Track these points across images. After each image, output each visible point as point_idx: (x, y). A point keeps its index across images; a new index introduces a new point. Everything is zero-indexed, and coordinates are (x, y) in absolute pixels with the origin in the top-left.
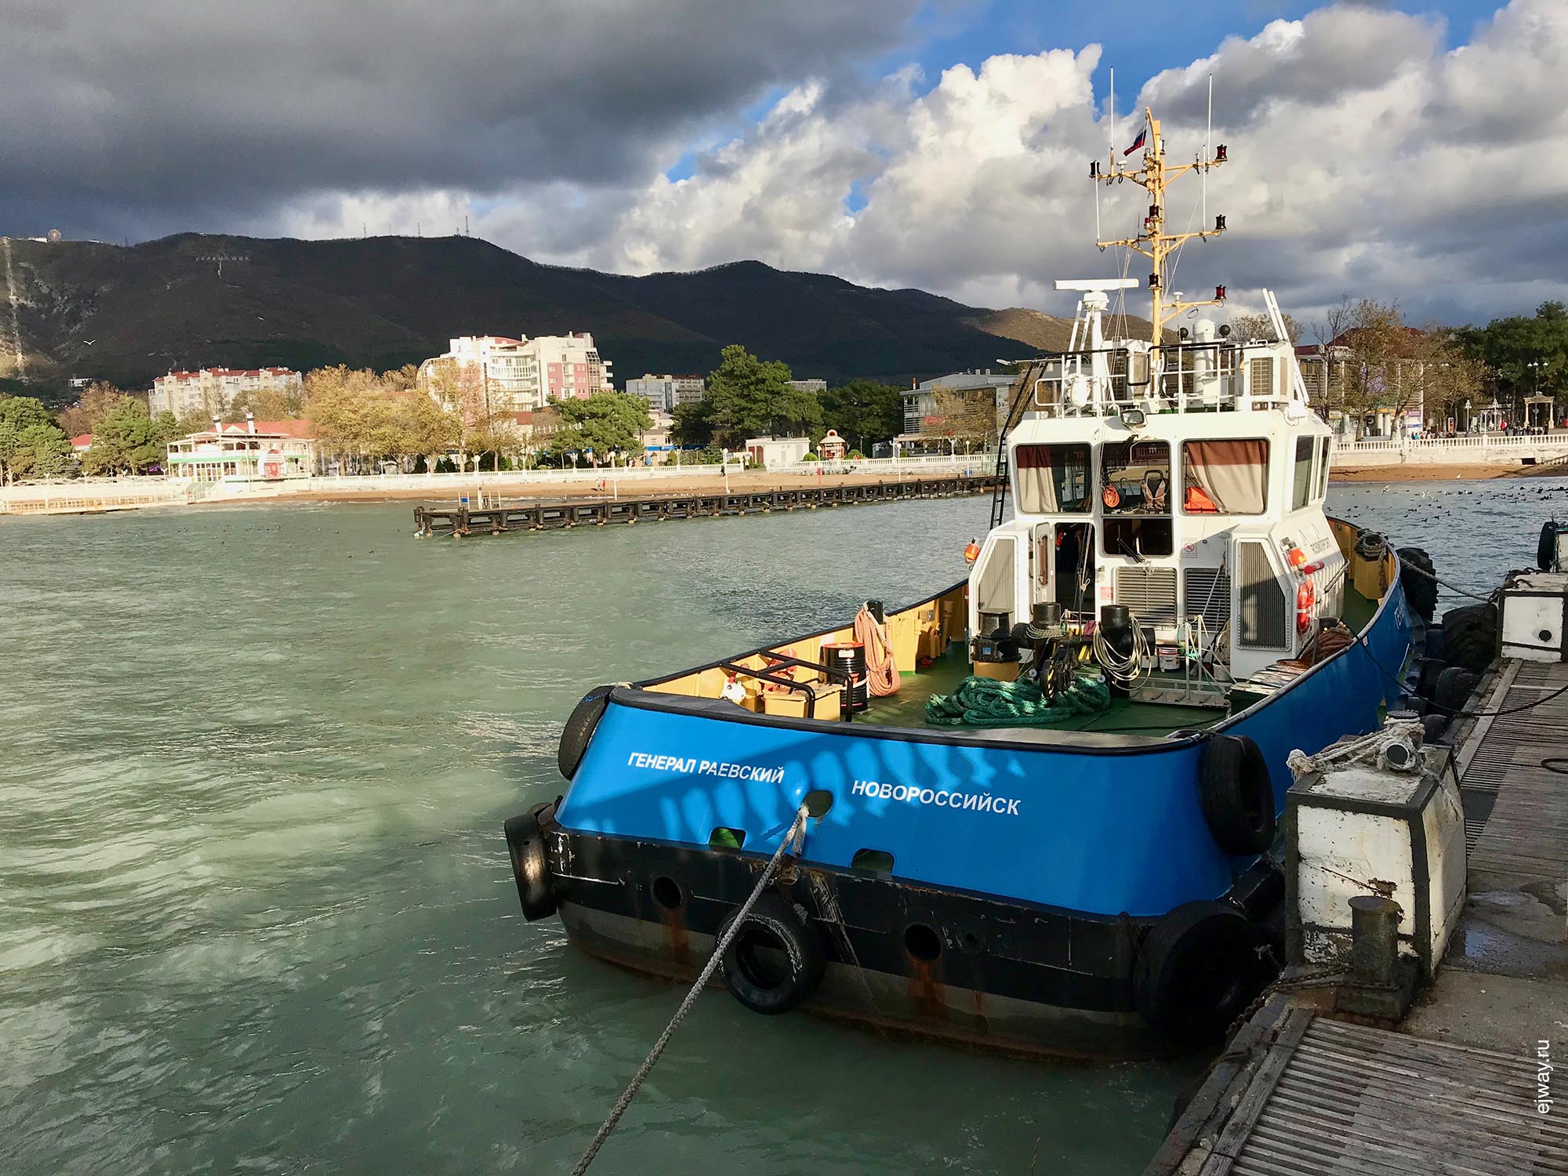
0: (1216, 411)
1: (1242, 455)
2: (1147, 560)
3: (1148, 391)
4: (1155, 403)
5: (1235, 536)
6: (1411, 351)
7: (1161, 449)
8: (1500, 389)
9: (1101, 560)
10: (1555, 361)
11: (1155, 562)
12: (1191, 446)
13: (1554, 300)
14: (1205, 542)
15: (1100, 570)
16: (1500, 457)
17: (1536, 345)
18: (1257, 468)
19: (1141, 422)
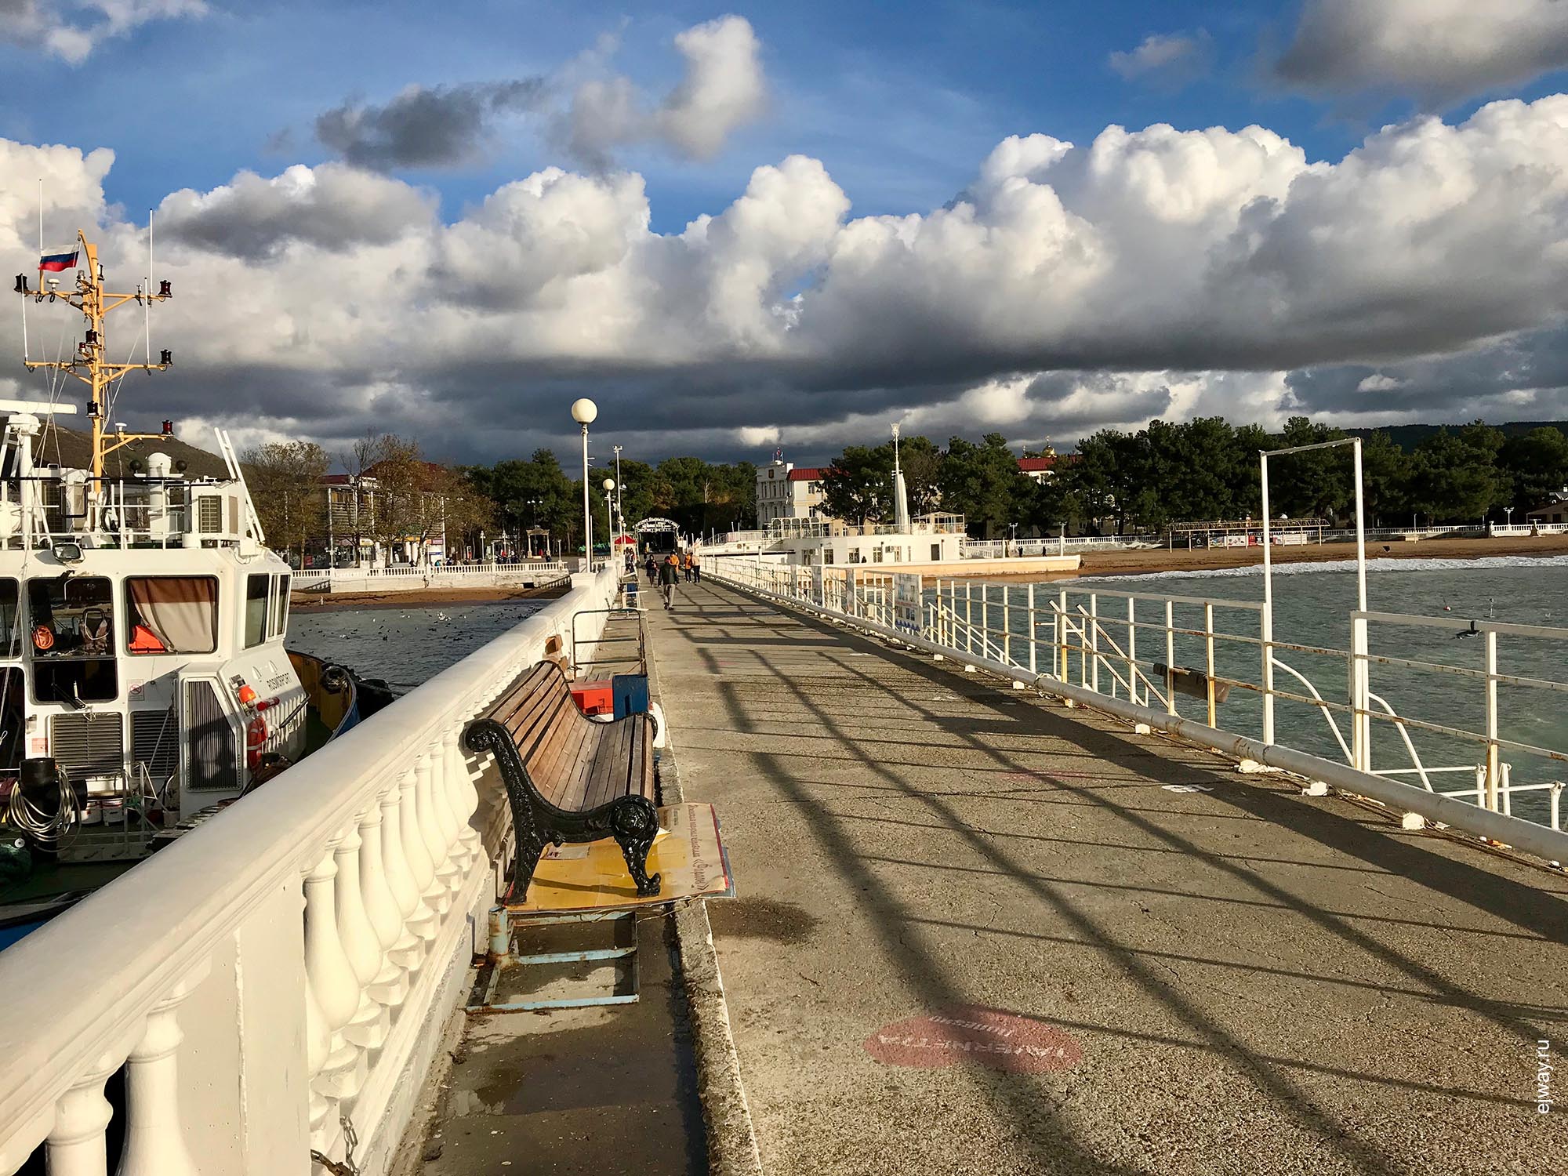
0: (162, 548)
1: (190, 593)
2: (87, 705)
3: (88, 524)
4: (98, 537)
5: (182, 676)
6: (431, 484)
7: (100, 587)
8: (507, 522)
9: (30, 708)
10: (548, 499)
11: (98, 708)
12: (134, 583)
13: (544, 447)
14: (153, 683)
15: (31, 719)
16: (506, 582)
17: (533, 485)
18: (207, 606)
19: (77, 557)
